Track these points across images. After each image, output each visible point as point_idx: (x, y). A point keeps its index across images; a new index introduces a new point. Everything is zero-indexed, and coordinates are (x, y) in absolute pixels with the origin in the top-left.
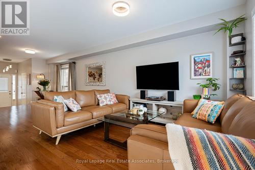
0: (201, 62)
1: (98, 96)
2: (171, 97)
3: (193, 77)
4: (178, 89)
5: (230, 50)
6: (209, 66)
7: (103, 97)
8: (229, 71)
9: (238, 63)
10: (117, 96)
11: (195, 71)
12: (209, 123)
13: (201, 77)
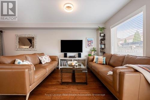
0: (90, 41)
1: (40, 57)
2: (80, 56)
3: (87, 47)
4: (82, 52)
5: (100, 38)
6: (92, 43)
7: (44, 58)
8: (100, 45)
9: (103, 43)
10: (50, 57)
11: (88, 44)
12: (103, 64)
13: (90, 47)
